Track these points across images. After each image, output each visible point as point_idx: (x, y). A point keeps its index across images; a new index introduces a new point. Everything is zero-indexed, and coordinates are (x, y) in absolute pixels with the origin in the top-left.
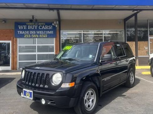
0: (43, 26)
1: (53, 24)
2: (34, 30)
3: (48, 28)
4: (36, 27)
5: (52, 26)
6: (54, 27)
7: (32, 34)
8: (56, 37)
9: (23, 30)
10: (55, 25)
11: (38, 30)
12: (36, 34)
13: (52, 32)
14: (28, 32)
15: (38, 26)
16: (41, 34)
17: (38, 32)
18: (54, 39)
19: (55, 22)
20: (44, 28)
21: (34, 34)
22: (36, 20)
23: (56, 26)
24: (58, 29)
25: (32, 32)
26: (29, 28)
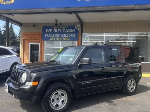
0: (67, 29)
1: (76, 28)
2: (59, 33)
3: (71, 31)
4: (60, 31)
5: (74, 29)
6: (77, 30)
7: (57, 37)
8: (78, 40)
9: (49, 33)
10: (77, 28)
11: (62, 33)
12: (60, 37)
13: (74, 35)
14: (53, 35)
15: (62, 29)
16: (65, 37)
17: (62, 35)
18: (76, 41)
19: (77, 25)
20: (67, 31)
21: (58, 37)
22: (61, 24)
23: (79, 29)
24: (80, 32)
25: (56, 35)
26: (54, 32)
